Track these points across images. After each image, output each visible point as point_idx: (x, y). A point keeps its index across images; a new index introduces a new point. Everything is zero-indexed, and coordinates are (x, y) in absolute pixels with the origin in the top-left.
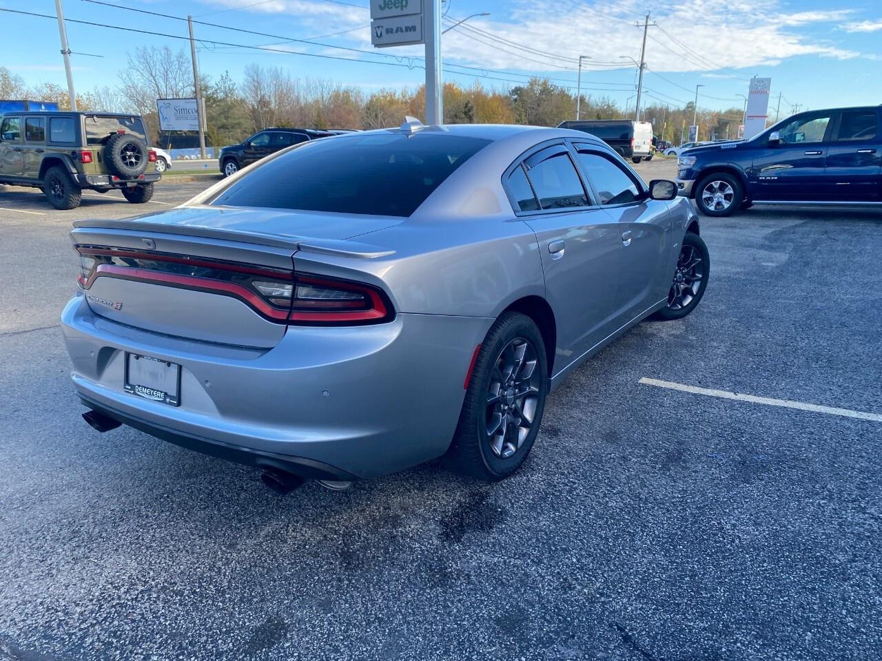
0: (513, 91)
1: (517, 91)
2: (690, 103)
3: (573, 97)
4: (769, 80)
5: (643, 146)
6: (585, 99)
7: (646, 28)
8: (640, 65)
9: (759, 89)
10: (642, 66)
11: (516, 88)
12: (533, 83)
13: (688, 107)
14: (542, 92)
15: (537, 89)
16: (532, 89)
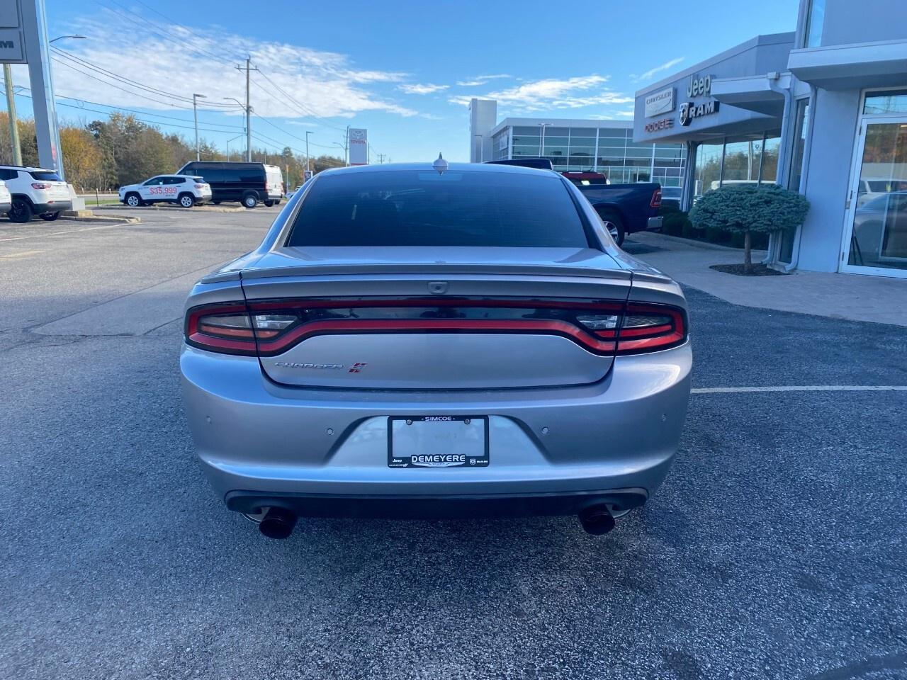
0: (90, 125)
1: (96, 125)
2: (285, 149)
3: (164, 137)
4: (365, 131)
5: (274, 190)
6: (177, 140)
7: (248, 72)
8: (246, 108)
9: (357, 139)
10: (248, 109)
11: (94, 122)
12: (115, 118)
13: (285, 153)
14: (128, 129)
15: (122, 126)
16: (115, 125)
